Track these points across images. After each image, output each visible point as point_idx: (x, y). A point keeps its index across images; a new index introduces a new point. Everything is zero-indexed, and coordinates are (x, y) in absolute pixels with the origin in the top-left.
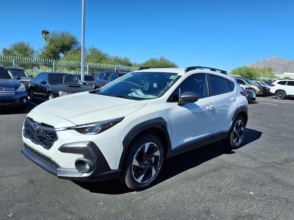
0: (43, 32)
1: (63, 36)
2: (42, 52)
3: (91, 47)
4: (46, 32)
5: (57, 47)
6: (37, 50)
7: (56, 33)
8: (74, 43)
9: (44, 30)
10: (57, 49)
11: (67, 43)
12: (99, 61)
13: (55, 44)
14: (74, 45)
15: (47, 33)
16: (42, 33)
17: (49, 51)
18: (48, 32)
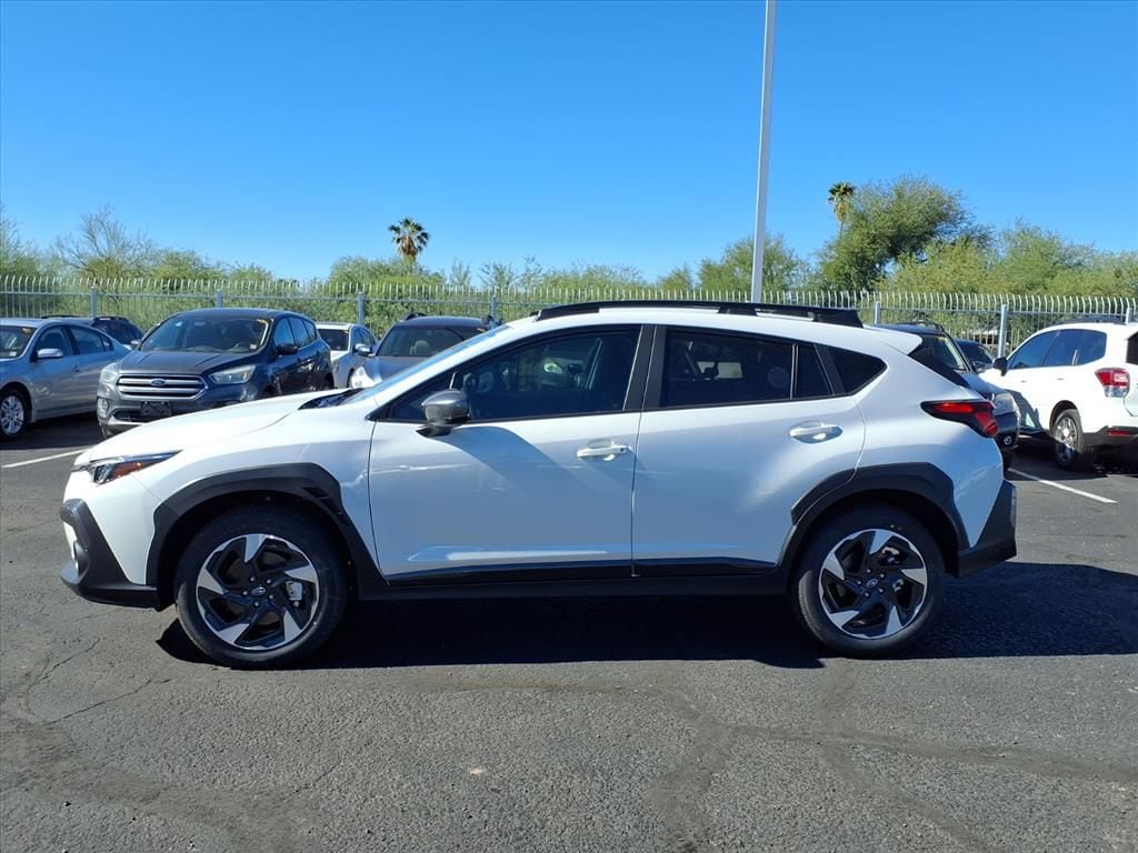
0: (833, 192)
1: (900, 196)
2: (822, 263)
3: (1013, 227)
4: (845, 189)
5: (873, 242)
6: (803, 257)
7: (878, 188)
8: (943, 217)
9: (836, 183)
10: (874, 246)
11: (912, 218)
12: (1040, 279)
13: (865, 231)
14: (942, 226)
15: (848, 190)
16: (830, 195)
17: (844, 257)
18: (851, 190)
